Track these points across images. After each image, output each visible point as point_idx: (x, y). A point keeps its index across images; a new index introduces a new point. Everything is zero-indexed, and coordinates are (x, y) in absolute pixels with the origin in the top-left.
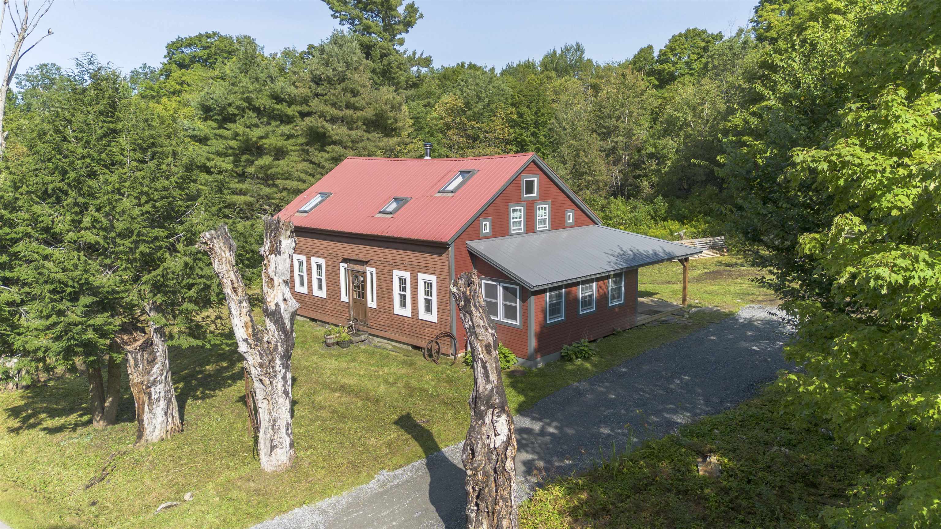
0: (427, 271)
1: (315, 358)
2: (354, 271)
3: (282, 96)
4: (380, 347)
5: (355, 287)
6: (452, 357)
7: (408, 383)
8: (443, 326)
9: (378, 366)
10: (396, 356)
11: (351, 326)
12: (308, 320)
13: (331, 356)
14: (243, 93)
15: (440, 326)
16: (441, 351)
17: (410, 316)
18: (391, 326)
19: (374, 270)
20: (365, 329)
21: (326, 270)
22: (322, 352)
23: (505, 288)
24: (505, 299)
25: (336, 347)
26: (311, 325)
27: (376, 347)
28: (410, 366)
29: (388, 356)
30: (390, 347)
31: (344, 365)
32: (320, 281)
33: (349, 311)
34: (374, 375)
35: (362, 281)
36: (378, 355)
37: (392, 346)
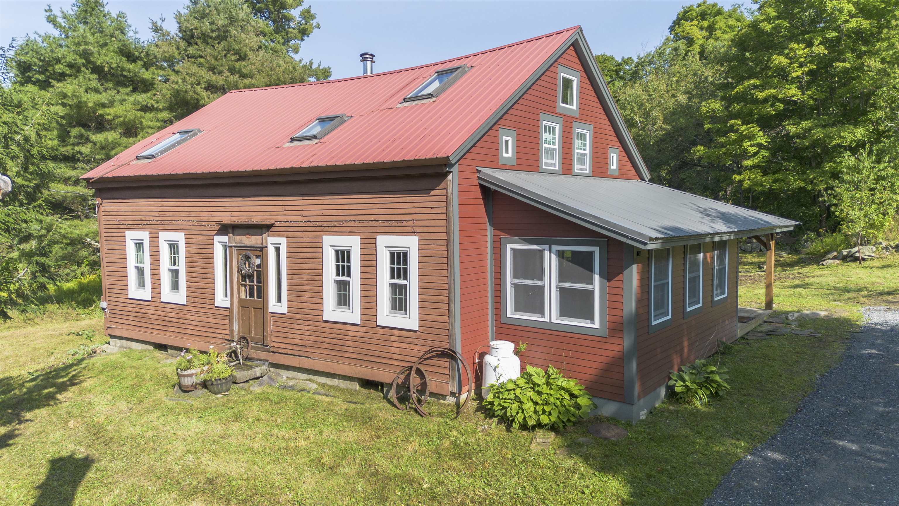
0: (398, 229)
1: (153, 417)
2: (241, 248)
3: (137, 54)
4: (292, 388)
5: (244, 277)
6: (451, 400)
7: (367, 463)
8: (430, 337)
9: (293, 428)
10: (331, 403)
11: (235, 352)
12: (151, 348)
13: (189, 411)
14: (78, 44)
15: (424, 336)
16: (429, 389)
17: (359, 322)
18: (316, 345)
19: (283, 241)
20: (263, 355)
21: (187, 253)
22: (171, 404)
23: (561, 255)
24: (562, 277)
25: (201, 392)
26: (155, 357)
27: (285, 387)
28: (364, 423)
29: (313, 406)
30: (314, 386)
31: (217, 429)
32: (175, 273)
33: (231, 325)
34: (287, 448)
35: (259, 266)
36: (291, 404)
37: (319, 384)
